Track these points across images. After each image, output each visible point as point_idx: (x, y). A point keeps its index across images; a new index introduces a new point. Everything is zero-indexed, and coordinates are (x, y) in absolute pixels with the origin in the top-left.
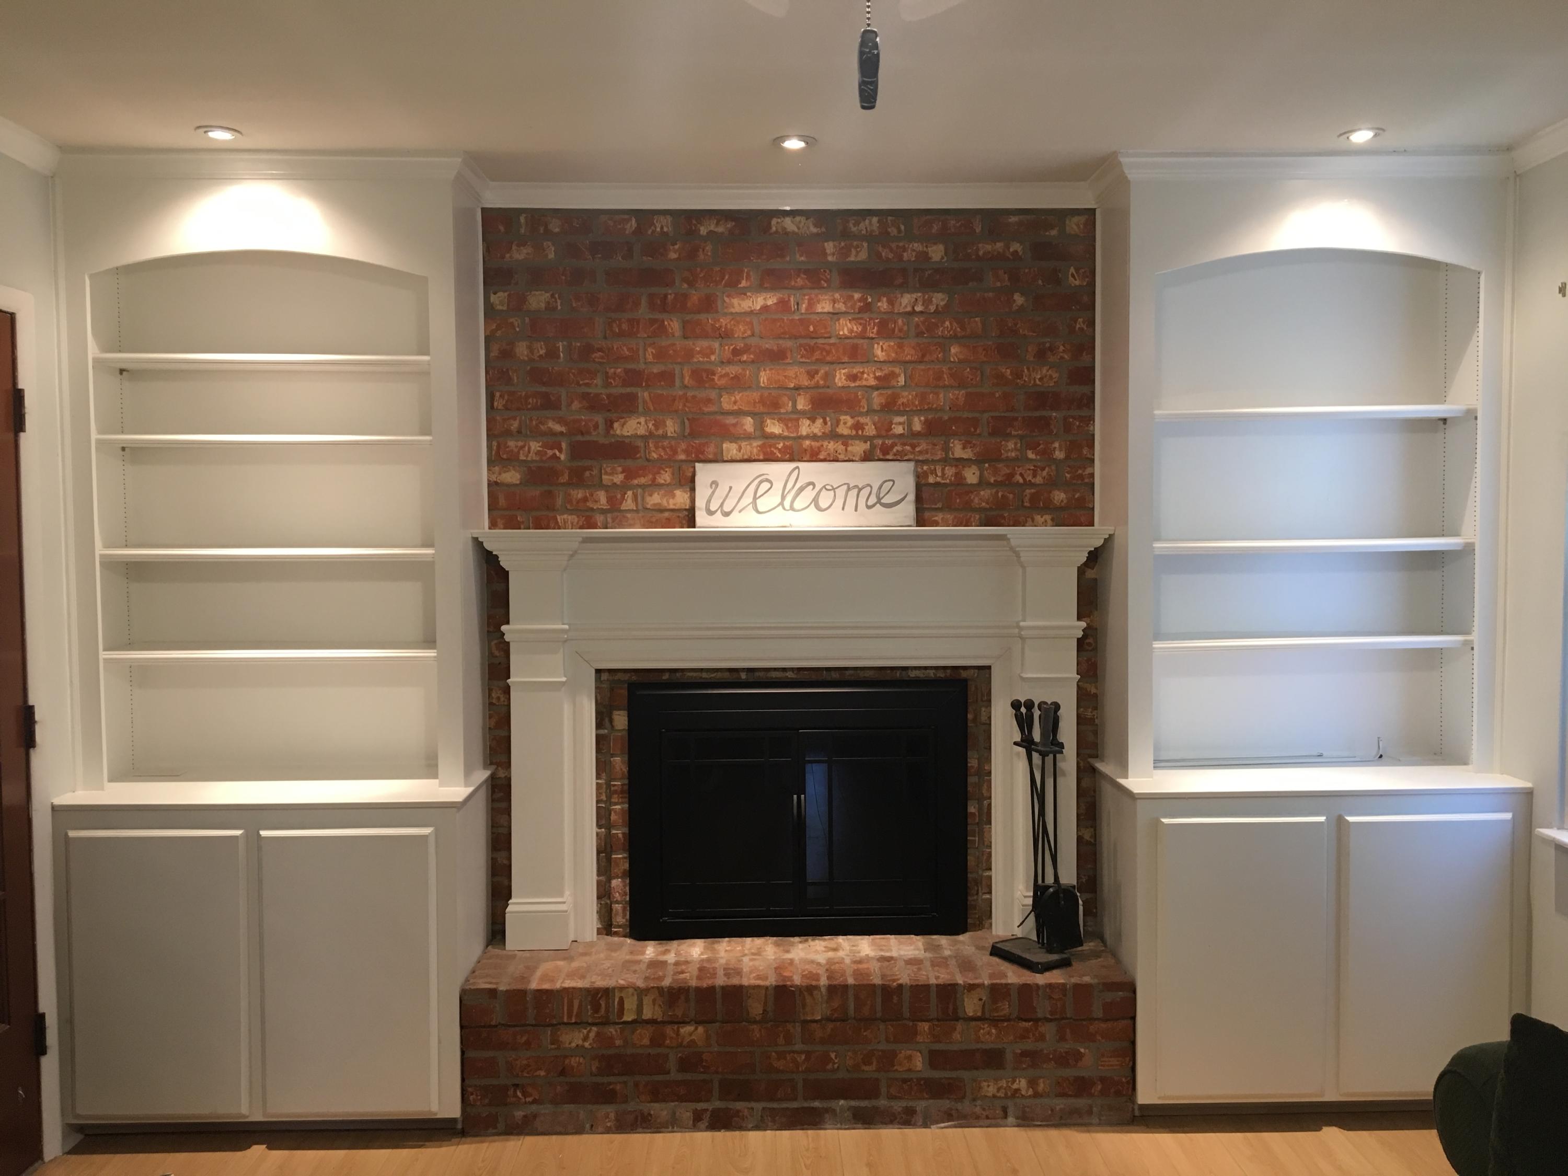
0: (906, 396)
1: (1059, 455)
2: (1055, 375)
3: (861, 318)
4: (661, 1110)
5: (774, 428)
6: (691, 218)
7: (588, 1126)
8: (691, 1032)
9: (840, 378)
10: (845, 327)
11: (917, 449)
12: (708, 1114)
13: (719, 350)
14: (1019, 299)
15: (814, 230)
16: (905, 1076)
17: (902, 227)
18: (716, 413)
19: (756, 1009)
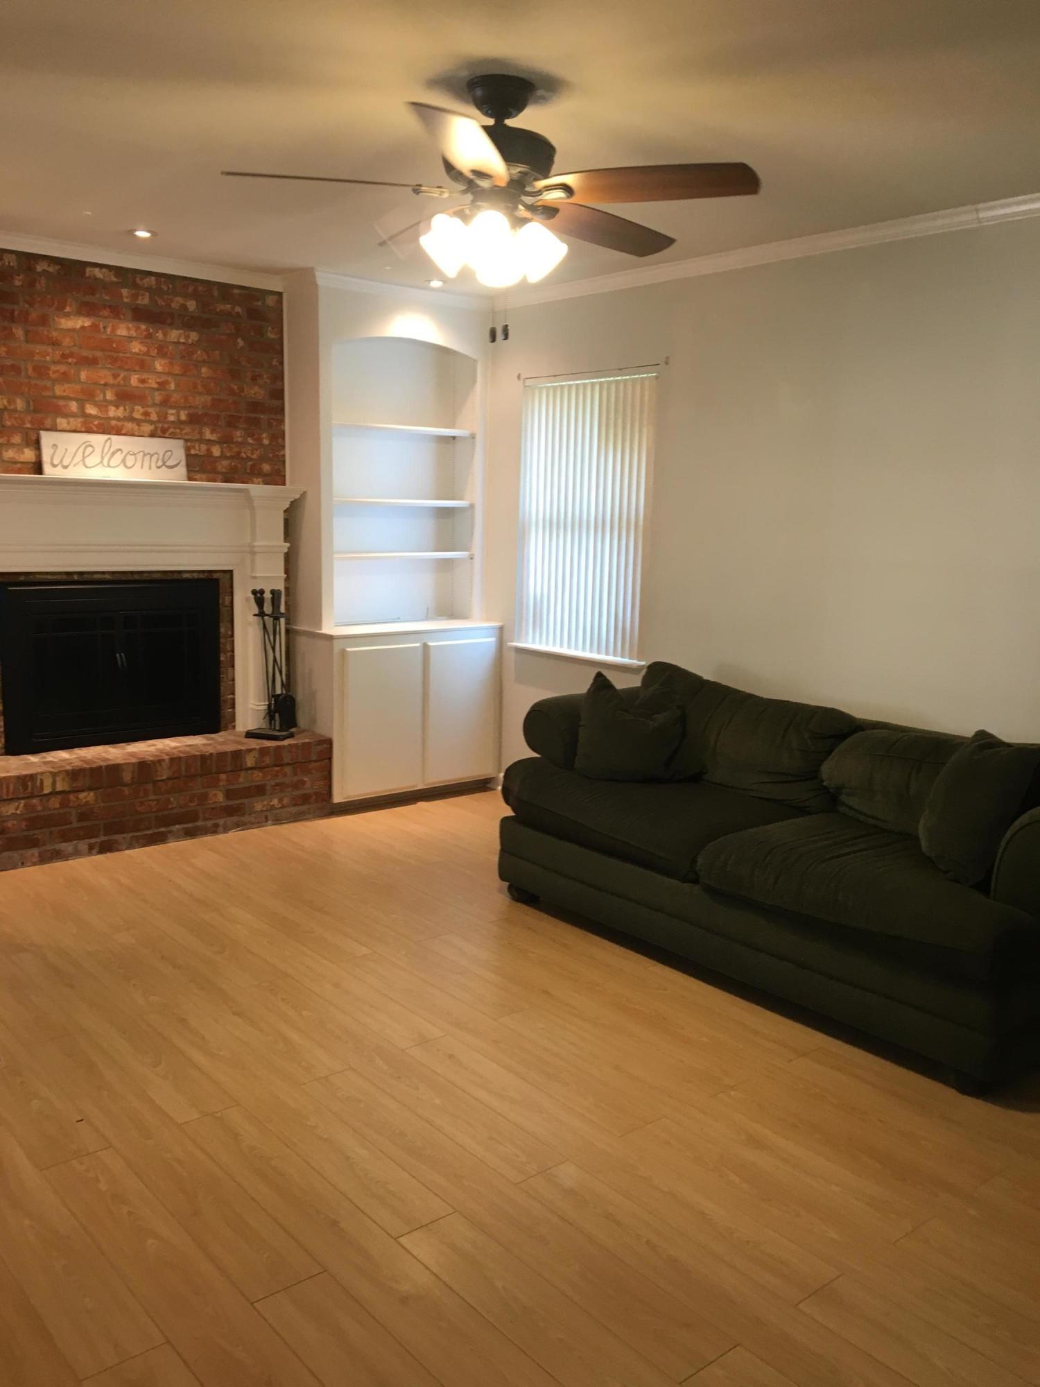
0: (176, 397)
1: (266, 442)
2: (262, 392)
3: (146, 343)
4: (67, 847)
5: (91, 410)
6: (29, 259)
7: (20, 864)
8: (87, 797)
9: (134, 380)
10: (136, 347)
11: (184, 432)
12: (98, 844)
13: (51, 354)
14: (240, 342)
15: (114, 279)
16: (213, 806)
17: (170, 286)
18: (50, 397)
19: (127, 777)
